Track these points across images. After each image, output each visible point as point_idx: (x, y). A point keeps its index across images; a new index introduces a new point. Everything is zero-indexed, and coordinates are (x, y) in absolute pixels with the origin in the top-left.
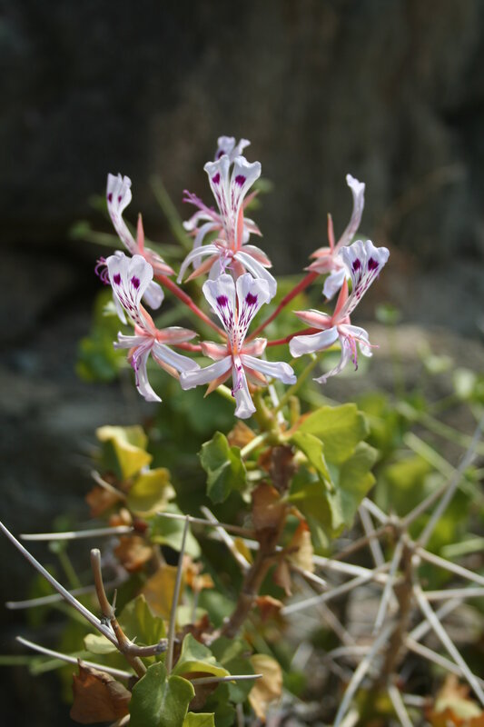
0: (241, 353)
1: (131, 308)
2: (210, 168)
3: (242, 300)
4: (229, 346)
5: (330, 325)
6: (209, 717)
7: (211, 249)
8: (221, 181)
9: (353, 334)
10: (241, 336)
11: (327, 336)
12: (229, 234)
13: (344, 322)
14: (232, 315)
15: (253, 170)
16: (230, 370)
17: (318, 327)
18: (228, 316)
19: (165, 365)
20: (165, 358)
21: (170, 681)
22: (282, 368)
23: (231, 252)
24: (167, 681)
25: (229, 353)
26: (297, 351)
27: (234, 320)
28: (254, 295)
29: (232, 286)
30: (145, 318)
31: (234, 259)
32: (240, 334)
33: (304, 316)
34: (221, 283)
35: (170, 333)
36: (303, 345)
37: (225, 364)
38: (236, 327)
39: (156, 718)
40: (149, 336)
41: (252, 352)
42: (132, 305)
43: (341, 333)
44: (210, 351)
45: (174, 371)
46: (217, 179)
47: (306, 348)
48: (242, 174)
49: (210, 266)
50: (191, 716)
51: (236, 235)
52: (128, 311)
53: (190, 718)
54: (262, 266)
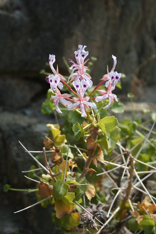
0: (83, 100)
1: (54, 88)
2: (76, 53)
3: (82, 86)
4: (79, 99)
5: (106, 93)
6: (73, 194)
7: (76, 74)
8: (78, 56)
9: (112, 96)
10: (83, 96)
11: (105, 96)
12: (80, 70)
13: (110, 93)
14: (80, 90)
15: (87, 53)
16: (80, 104)
17: (103, 94)
18: (79, 90)
19: (63, 103)
20: (63, 101)
21: (64, 185)
22: (93, 104)
23: (81, 74)
24: (63, 185)
25: (80, 100)
26: (97, 100)
27: (80, 91)
28: (85, 85)
29: (80, 82)
30: (58, 91)
31: (81, 76)
32: (82, 95)
33: (100, 91)
34: (77, 82)
35: (65, 95)
36: (99, 98)
37: (78, 103)
38: (81, 93)
39: (60, 194)
40: (59, 96)
41: (85, 100)
42: (55, 87)
43: (109, 96)
44: (75, 100)
45: (66, 105)
46: (77, 56)
47: (100, 99)
48: (84, 54)
49: (75, 78)
50: (69, 193)
51: (82, 70)
52: (54, 89)
53: (69, 194)
54: (89, 78)
